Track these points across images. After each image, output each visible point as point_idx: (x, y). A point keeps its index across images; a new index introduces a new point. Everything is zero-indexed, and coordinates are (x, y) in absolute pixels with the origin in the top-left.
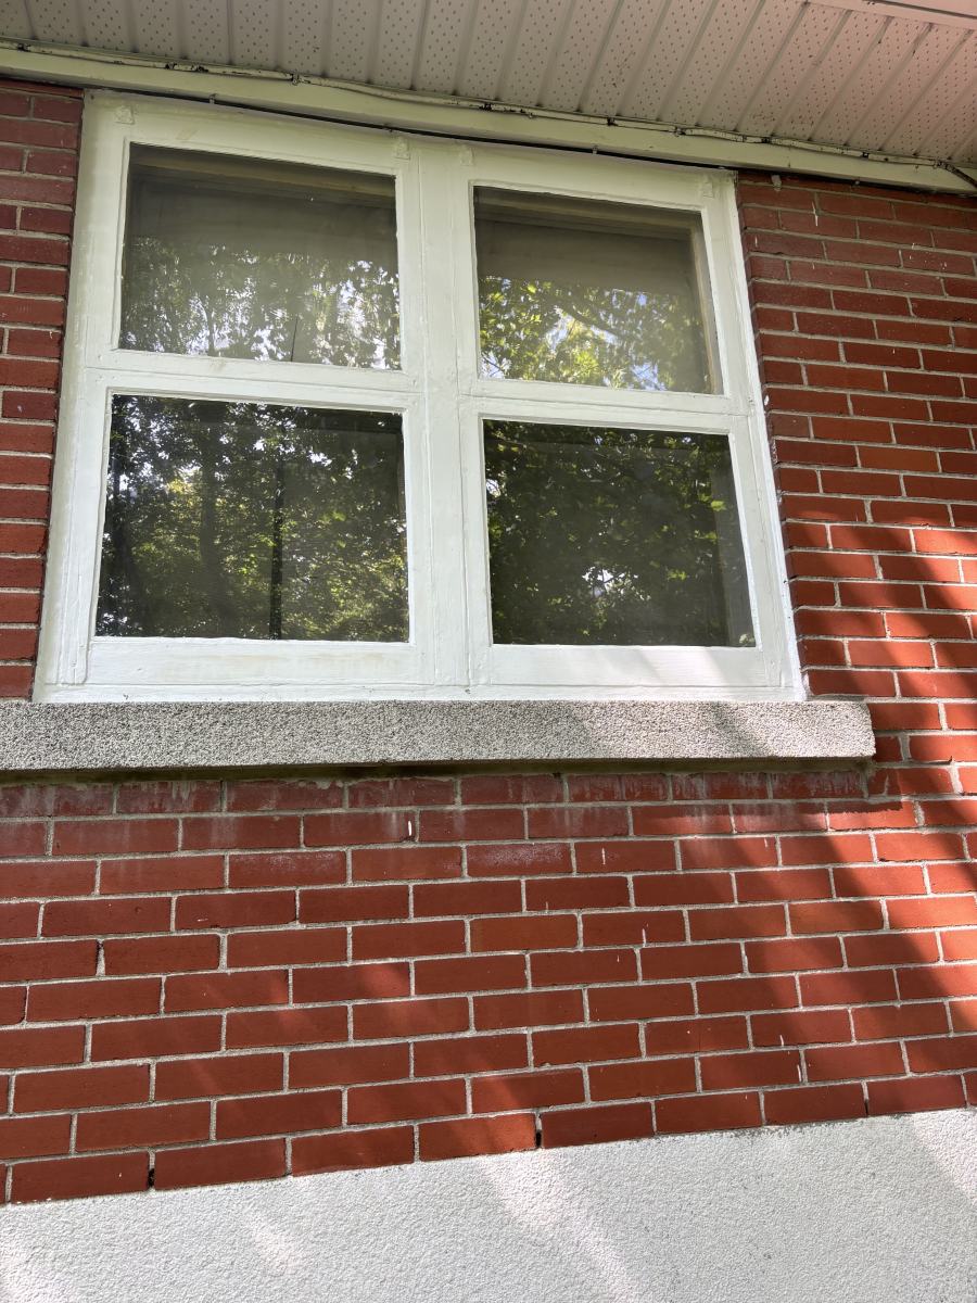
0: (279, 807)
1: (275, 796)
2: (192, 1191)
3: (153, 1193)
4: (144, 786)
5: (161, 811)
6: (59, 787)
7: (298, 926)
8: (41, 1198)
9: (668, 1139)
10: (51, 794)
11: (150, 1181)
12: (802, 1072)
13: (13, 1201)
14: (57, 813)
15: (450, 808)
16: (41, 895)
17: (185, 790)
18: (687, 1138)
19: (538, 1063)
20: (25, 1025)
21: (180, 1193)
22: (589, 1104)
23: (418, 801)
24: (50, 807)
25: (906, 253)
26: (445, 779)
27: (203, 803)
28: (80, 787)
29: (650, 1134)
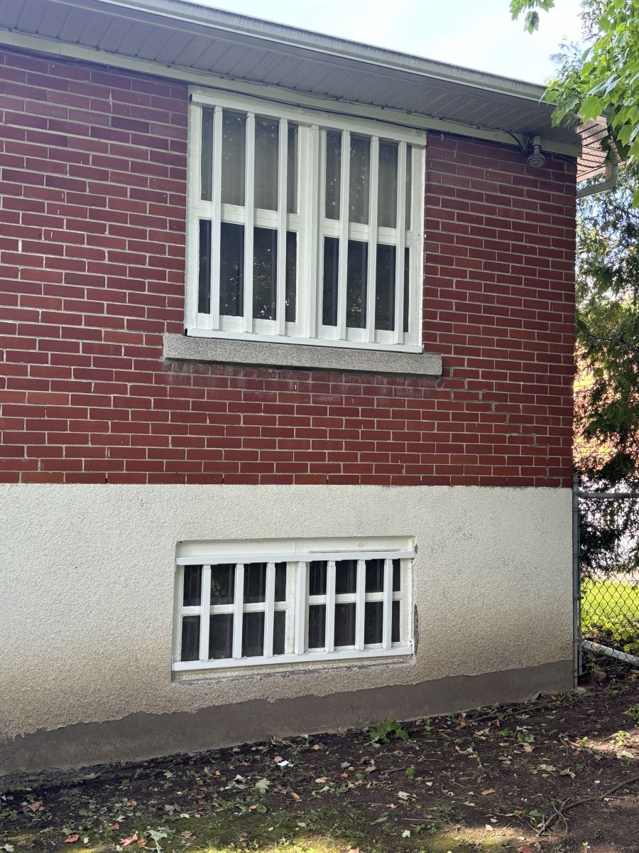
0: (257, 377)
1: (256, 373)
2: (234, 485)
3: (224, 485)
4: (218, 366)
5: (223, 375)
6: (194, 365)
7: (262, 414)
8: (195, 483)
9: (363, 486)
10: (191, 366)
11: (223, 482)
12: (404, 471)
13: (187, 483)
14: (193, 373)
15: (308, 382)
16: (190, 398)
17: (230, 369)
18: (368, 486)
19: (329, 461)
20: (188, 436)
21: (231, 486)
22: (342, 474)
23: (298, 379)
24: (191, 371)
25: (487, 172)
26: (307, 372)
27: (236, 373)
28: (200, 365)
29: (358, 484)
